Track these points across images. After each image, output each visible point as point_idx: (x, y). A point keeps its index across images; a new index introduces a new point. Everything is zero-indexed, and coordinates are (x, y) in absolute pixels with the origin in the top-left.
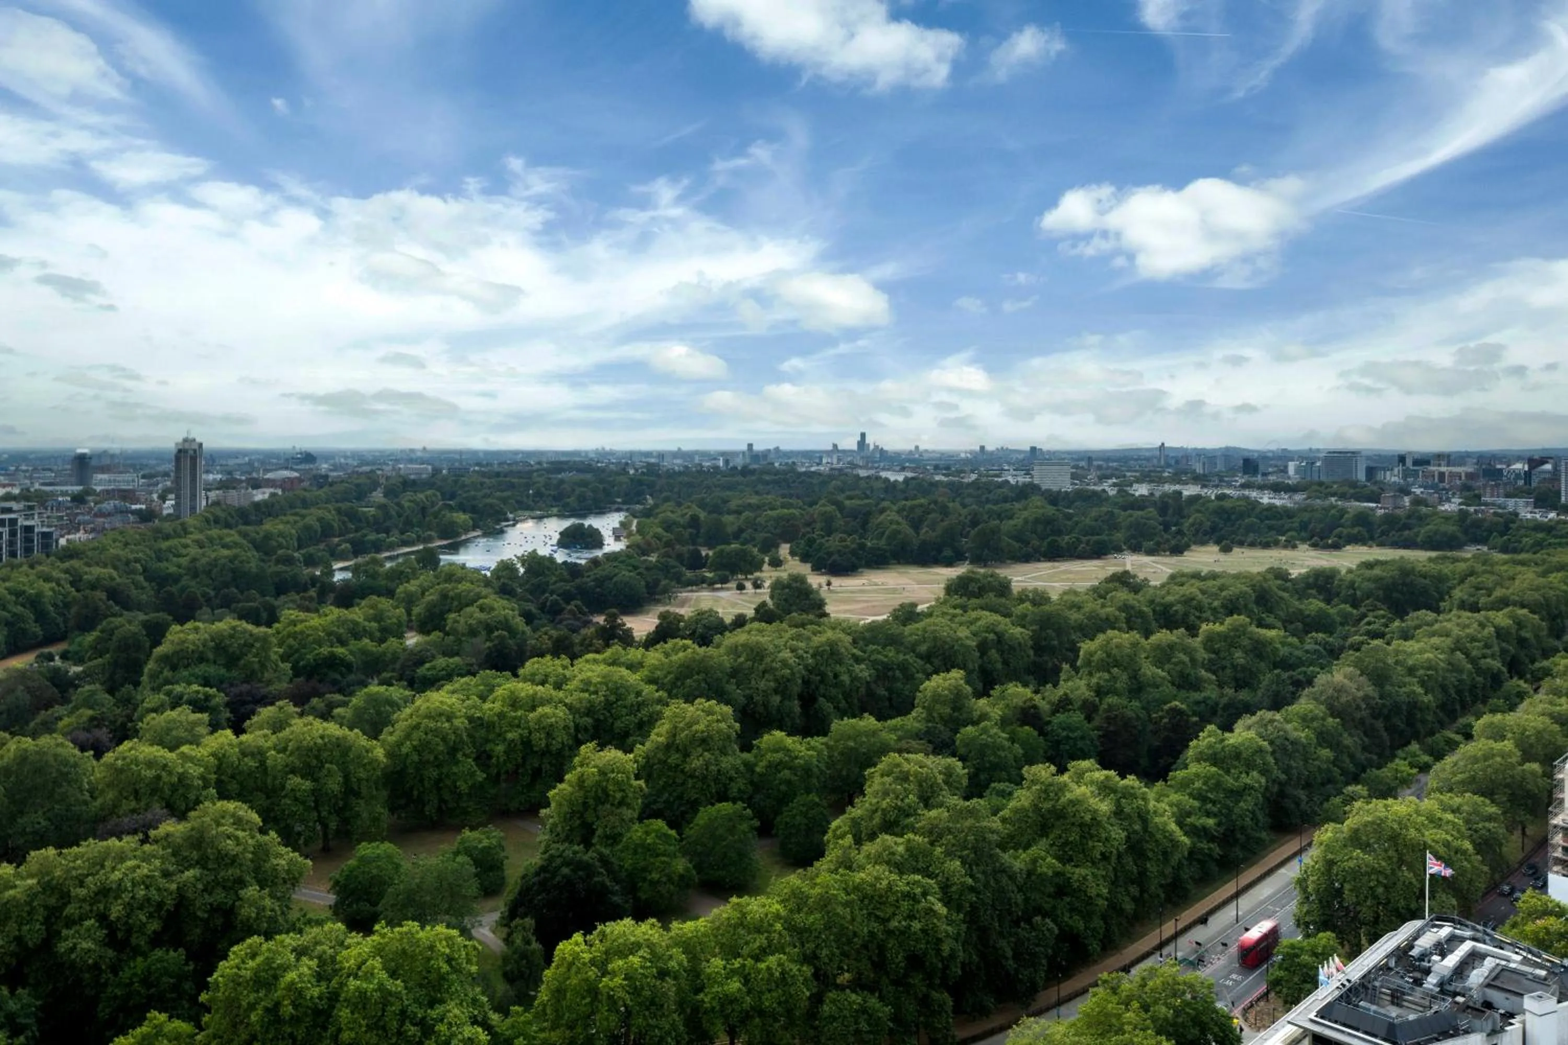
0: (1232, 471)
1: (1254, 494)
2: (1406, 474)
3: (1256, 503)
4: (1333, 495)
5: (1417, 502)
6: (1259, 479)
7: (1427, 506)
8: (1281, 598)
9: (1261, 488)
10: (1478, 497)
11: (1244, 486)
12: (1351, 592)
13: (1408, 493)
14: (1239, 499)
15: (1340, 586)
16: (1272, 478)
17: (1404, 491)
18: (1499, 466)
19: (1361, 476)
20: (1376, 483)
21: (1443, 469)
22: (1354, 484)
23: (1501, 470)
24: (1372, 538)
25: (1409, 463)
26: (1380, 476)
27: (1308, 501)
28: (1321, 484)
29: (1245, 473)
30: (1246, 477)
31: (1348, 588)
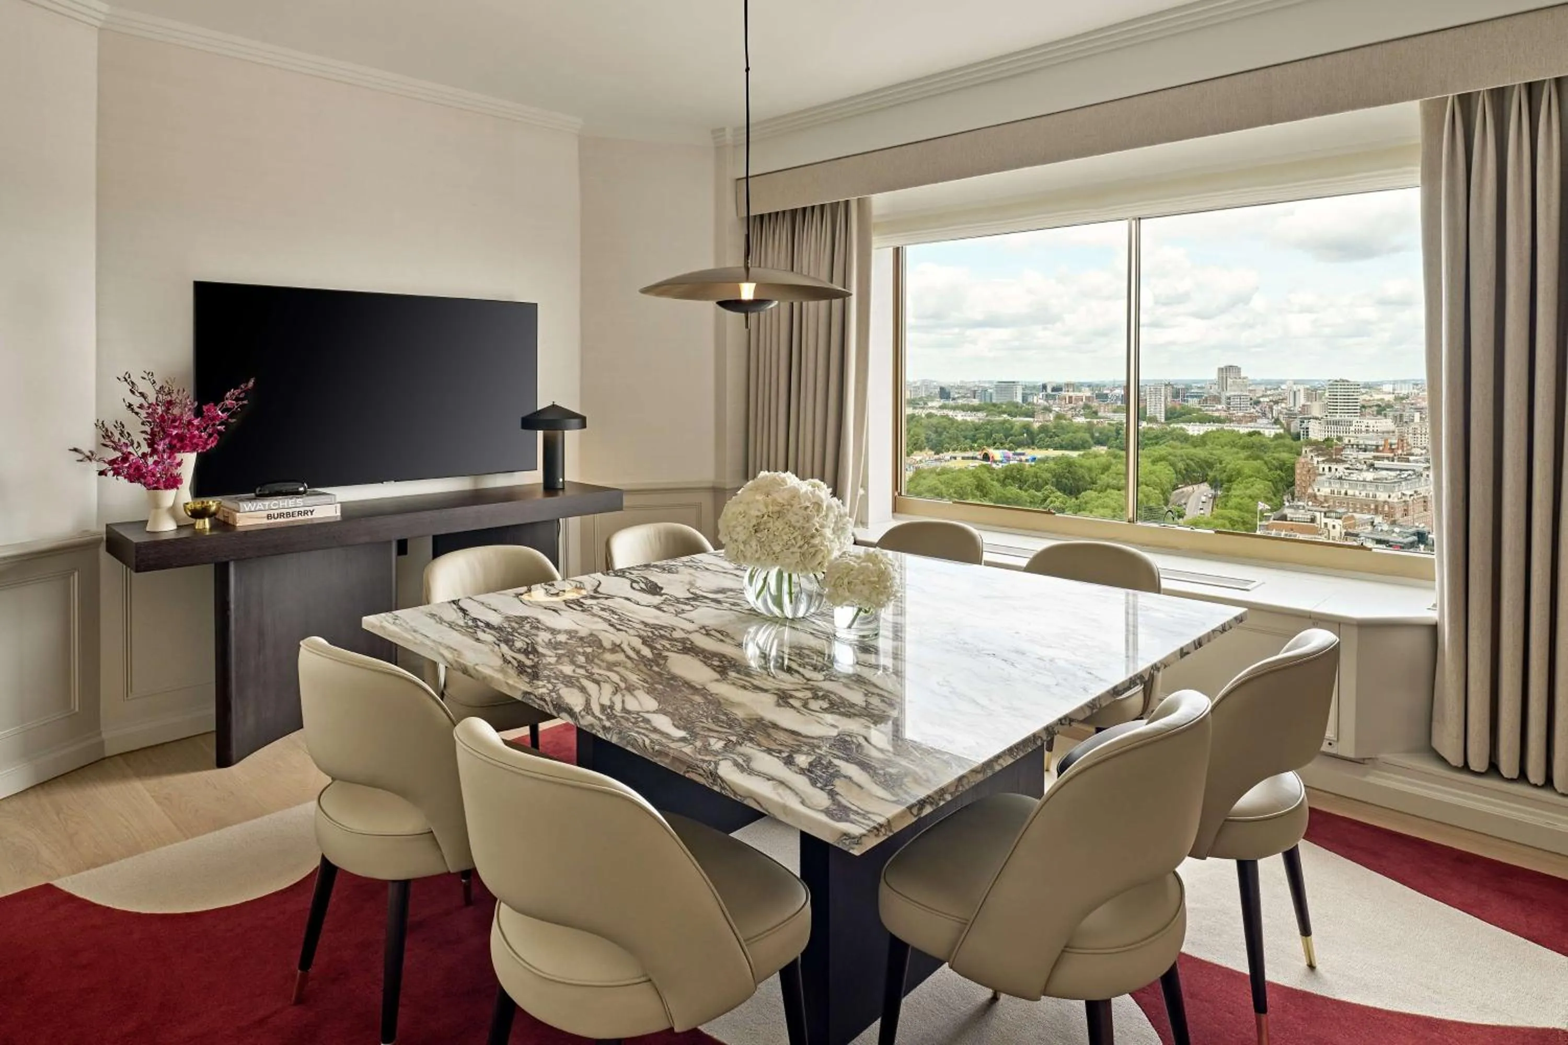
0: (930, 397)
1: (951, 413)
2: (1047, 397)
3: (952, 421)
4: (1004, 412)
5: (1059, 417)
6: (951, 403)
7: (1065, 419)
8: (992, 485)
9: (954, 408)
10: (1096, 413)
11: (942, 407)
12: (1035, 480)
13: (1050, 411)
14: (942, 417)
15: (1027, 476)
16: (960, 402)
17: (1048, 410)
18: (1105, 392)
19: (1019, 399)
20: (1029, 404)
21: (1071, 394)
22: (1016, 405)
23: (1107, 394)
24: (1033, 443)
25: (1049, 390)
26: (1030, 400)
27: (989, 418)
28: (994, 405)
29: (941, 398)
30: (942, 401)
31: (1033, 477)
